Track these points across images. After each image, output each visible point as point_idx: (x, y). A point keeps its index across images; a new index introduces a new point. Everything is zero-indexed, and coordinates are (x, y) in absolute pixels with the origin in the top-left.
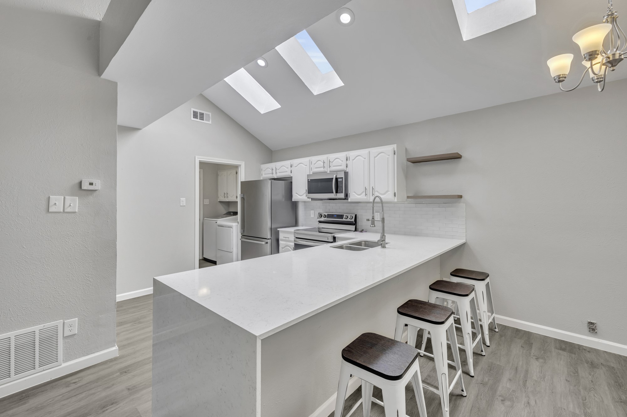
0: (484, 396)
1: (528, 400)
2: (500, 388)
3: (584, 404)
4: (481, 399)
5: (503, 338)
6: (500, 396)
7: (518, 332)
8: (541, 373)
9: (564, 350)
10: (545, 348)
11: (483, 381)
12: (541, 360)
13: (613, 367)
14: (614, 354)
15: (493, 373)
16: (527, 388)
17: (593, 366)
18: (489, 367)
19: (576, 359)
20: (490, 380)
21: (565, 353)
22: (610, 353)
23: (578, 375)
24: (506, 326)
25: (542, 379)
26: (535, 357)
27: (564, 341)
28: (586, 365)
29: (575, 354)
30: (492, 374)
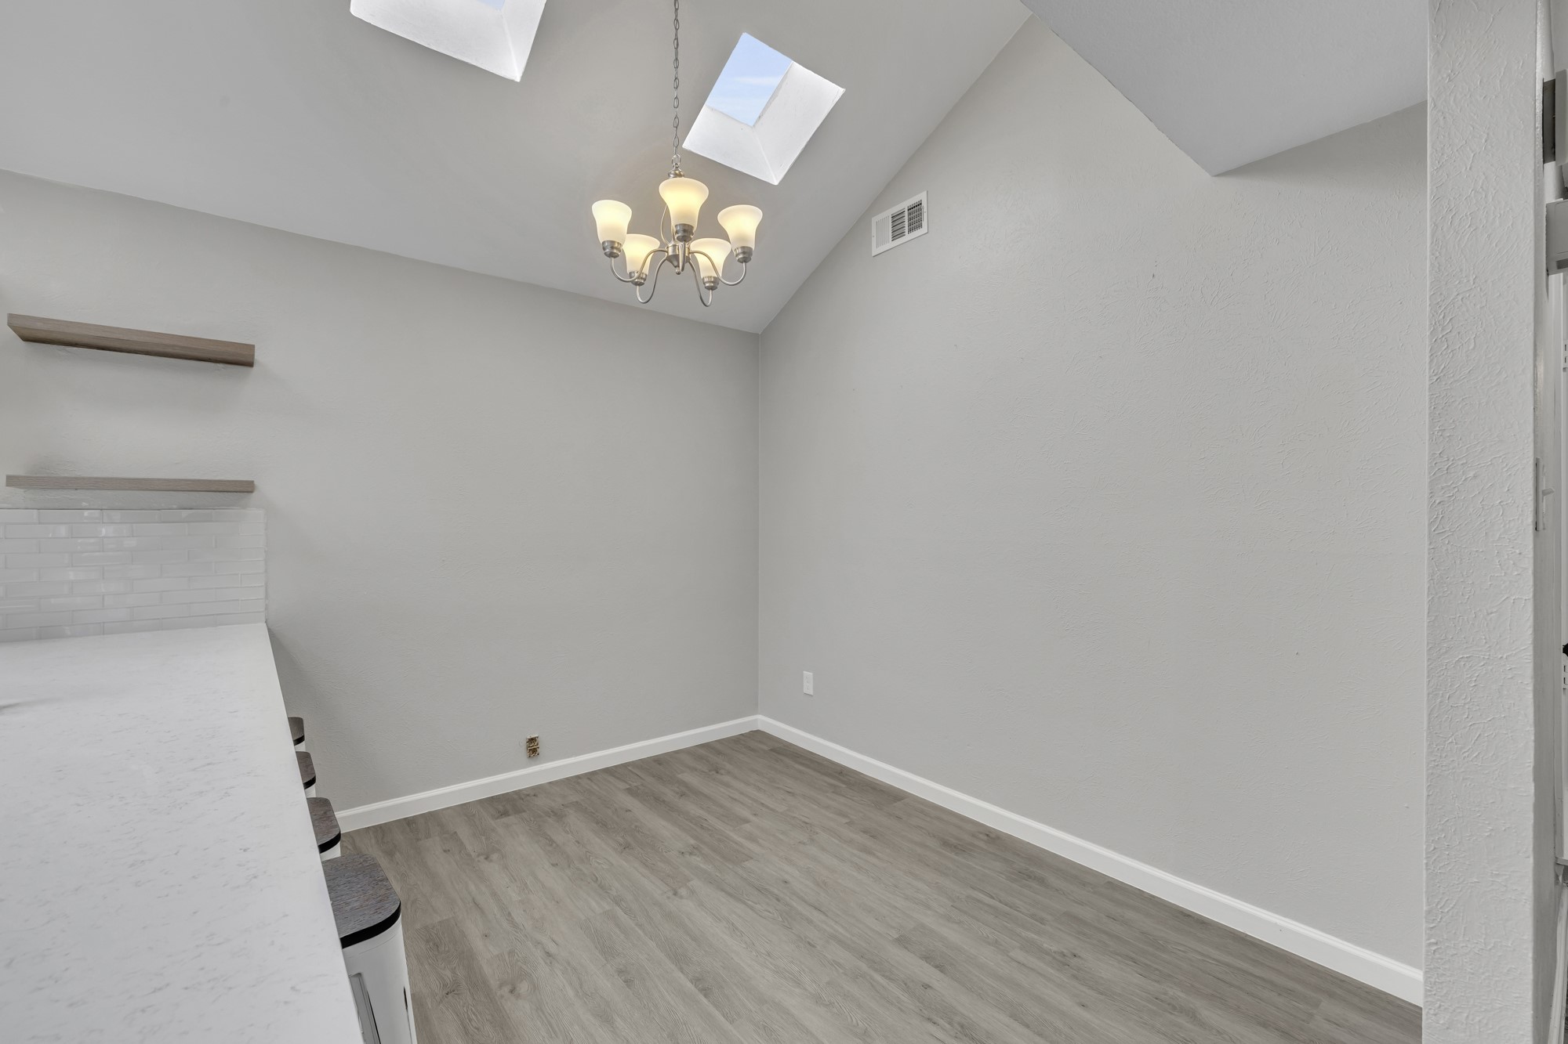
0: (476, 1015)
1: (544, 949)
2: (487, 970)
3: (601, 887)
4: (478, 1029)
5: (398, 855)
6: (501, 986)
7: (414, 825)
8: (515, 880)
9: (505, 814)
10: (480, 828)
11: (445, 986)
12: (495, 856)
13: (577, 802)
14: (561, 780)
15: (447, 949)
16: (522, 928)
17: (558, 815)
18: (428, 941)
19: (532, 819)
20: (455, 968)
21: (511, 819)
22: (557, 782)
23: (558, 846)
24: (380, 827)
25: (526, 891)
26: (482, 858)
27: (492, 797)
28: (550, 820)
29: (524, 811)
30: (448, 951)
